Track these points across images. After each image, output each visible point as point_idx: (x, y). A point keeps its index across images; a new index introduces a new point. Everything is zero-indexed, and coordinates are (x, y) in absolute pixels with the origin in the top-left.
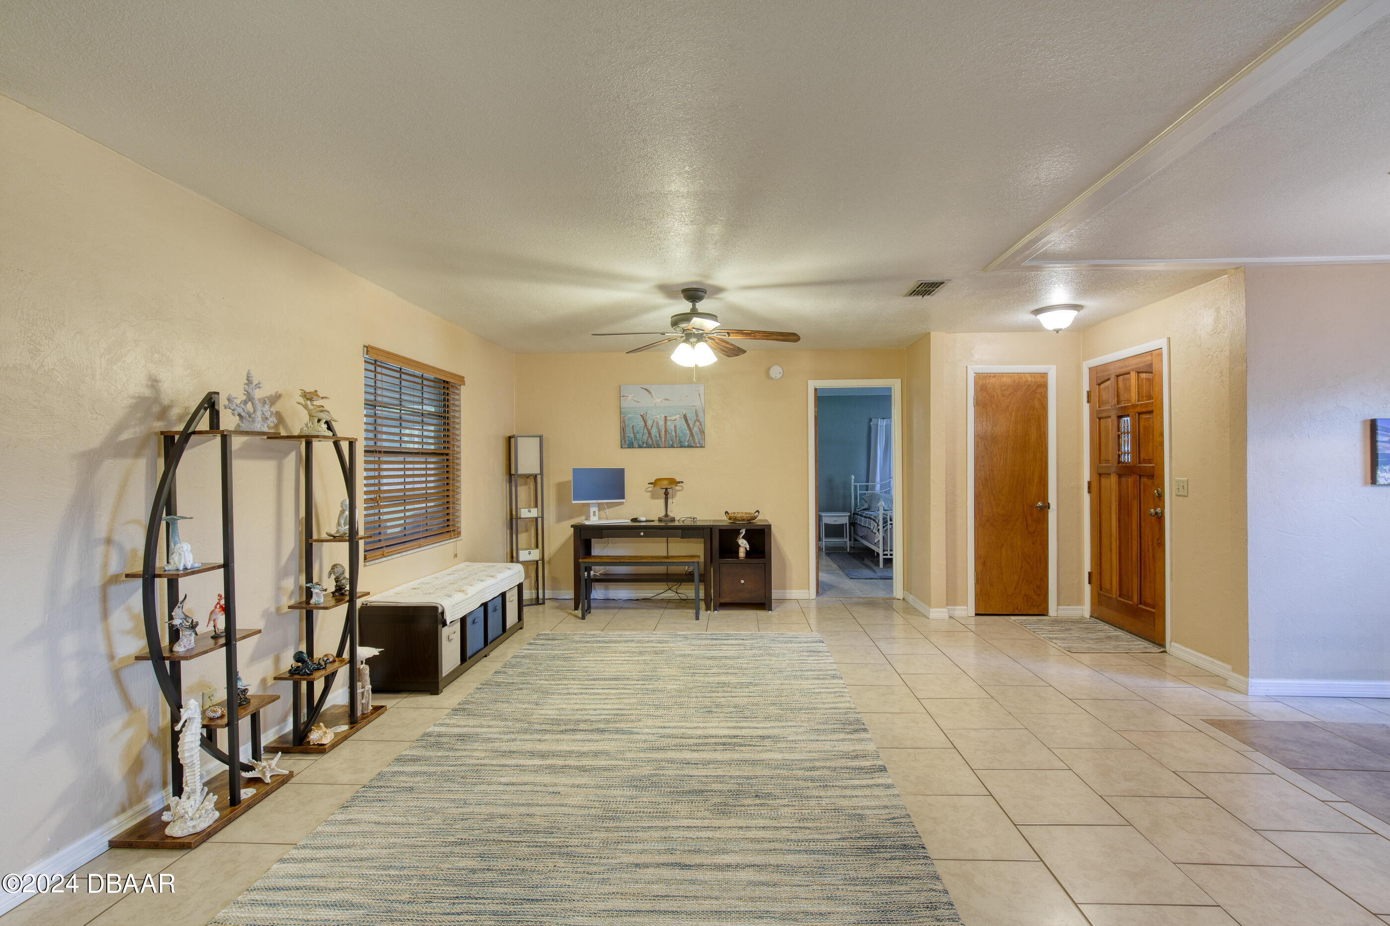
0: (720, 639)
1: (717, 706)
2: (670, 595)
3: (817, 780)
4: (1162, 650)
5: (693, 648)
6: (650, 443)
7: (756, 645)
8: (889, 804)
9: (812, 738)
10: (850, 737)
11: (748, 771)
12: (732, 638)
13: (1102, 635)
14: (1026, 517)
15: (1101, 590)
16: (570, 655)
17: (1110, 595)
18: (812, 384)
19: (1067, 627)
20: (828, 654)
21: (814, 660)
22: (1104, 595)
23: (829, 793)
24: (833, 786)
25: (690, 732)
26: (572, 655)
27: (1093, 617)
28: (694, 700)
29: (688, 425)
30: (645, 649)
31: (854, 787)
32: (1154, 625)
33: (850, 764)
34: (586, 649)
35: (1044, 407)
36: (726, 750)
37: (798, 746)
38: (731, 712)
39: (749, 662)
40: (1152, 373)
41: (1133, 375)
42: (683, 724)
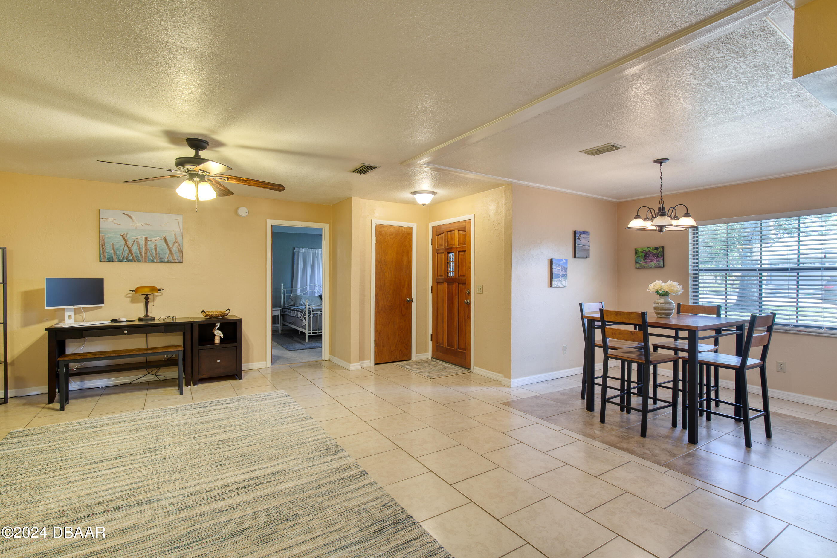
0: (208, 407)
1: (227, 459)
2: (150, 378)
3: (326, 494)
4: (470, 371)
5: (187, 417)
6: (131, 258)
7: (240, 406)
8: (379, 495)
9: (310, 465)
10: (335, 457)
11: (272, 502)
12: (218, 404)
13: (440, 367)
14: (401, 307)
15: (437, 343)
16: (58, 446)
17: (442, 346)
18: (270, 222)
19: (423, 365)
20: (296, 403)
21: (288, 409)
22: (439, 346)
23: (338, 501)
24: (339, 495)
25: (211, 485)
26: (62, 446)
27: (433, 358)
28: (204, 458)
29: (168, 245)
30: (141, 426)
31: (353, 491)
32: (465, 359)
33: (343, 475)
34: (75, 437)
35: (411, 246)
36: (248, 491)
37: (302, 473)
38: (240, 461)
39: (239, 419)
40: (466, 231)
41: (456, 232)
42: (202, 480)
